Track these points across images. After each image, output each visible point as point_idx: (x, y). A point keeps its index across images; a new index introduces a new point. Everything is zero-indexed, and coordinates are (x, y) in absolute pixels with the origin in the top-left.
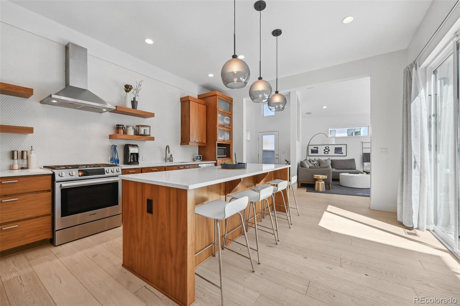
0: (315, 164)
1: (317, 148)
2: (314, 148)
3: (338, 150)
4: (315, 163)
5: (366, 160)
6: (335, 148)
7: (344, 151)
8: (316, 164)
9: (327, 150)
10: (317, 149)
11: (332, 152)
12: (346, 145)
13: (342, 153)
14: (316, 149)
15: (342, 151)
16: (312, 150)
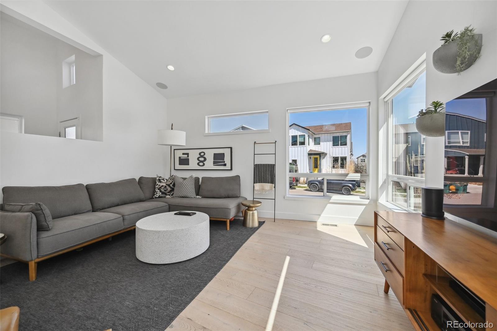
0: (163, 186)
1: (188, 154)
2: (183, 154)
3: (219, 159)
4: (161, 184)
5: (258, 177)
6: (215, 154)
7: (227, 160)
8: (163, 188)
9: (202, 159)
10: (188, 156)
11: (209, 164)
12: (231, 148)
13: (225, 165)
14: (186, 156)
15: (225, 160)
16: (180, 158)
